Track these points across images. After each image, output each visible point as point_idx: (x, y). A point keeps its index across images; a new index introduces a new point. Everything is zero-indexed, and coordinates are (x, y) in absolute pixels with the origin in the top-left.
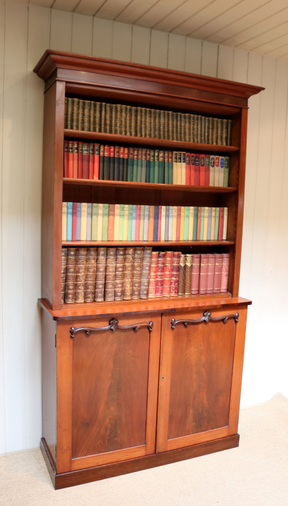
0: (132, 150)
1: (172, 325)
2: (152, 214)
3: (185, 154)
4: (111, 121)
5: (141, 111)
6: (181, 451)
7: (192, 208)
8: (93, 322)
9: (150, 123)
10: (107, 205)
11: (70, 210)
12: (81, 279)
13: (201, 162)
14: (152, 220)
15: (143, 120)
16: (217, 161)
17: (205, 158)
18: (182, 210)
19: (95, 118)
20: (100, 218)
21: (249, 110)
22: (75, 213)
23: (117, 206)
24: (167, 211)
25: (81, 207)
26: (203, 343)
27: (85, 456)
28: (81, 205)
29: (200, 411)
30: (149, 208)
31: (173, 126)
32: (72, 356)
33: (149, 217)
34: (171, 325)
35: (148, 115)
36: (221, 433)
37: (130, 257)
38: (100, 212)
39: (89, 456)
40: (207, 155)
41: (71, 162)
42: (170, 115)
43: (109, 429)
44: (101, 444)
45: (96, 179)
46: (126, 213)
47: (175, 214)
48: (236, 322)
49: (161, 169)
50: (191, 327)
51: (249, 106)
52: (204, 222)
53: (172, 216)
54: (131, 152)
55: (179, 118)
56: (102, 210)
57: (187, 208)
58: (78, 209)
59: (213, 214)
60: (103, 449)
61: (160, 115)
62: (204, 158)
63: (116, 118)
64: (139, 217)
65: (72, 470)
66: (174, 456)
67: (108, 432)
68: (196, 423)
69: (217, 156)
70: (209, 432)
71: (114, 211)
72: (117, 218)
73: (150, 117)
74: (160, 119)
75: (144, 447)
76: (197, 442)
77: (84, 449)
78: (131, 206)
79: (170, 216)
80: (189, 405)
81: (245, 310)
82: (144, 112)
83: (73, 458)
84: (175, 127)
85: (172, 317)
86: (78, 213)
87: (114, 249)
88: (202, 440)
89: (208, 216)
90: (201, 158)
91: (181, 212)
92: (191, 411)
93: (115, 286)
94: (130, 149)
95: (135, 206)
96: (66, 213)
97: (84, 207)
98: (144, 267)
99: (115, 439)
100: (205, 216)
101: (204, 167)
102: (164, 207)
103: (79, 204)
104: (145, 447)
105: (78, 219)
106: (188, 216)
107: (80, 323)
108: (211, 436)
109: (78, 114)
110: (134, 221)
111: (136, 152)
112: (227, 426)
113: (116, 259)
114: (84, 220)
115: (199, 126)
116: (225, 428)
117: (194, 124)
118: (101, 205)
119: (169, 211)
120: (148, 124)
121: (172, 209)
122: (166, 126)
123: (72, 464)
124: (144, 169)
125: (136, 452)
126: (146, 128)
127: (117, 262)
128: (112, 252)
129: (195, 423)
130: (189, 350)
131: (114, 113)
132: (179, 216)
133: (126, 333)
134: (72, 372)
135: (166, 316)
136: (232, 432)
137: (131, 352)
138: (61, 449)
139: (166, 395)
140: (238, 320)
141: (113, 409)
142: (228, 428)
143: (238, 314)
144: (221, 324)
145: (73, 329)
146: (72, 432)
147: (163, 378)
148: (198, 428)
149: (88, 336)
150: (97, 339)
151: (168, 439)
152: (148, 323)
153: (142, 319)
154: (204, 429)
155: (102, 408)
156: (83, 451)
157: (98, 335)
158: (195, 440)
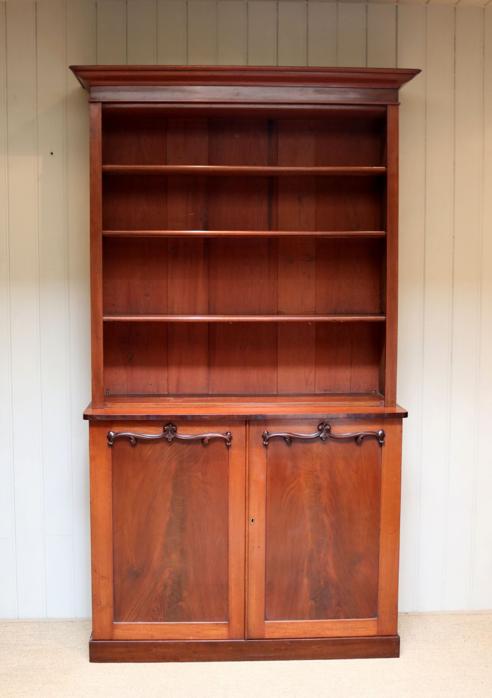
1: (264, 441)
6: (289, 643)
8: (140, 426)
21: (400, 107)
26: (321, 473)
27: (133, 622)
29: (322, 583)
32: (111, 472)
34: (263, 439)
36: (364, 627)
39: (139, 623)
43: (169, 588)
44: (157, 607)
48: (381, 445)
50: (298, 447)
51: (400, 101)
60: (161, 616)
65: (115, 639)
66: (277, 649)
67: (168, 592)
68: (315, 602)
70: (340, 622)
75: (225, 626)
76: (319, 634)
77: (131, 611)
80: (302, 570)
81: (398, 427)
83: (116, 621)
85: (263, 427)
88: (328, 633)
92: (306, 581)
99: (179, 603)
104: (228, 626)
107: (122, 426)
108: (345, 629)
112: (376, 619)
116: (371, 620)
123: (114, 630)
125: (213, 630)
129: (313, 602)
130: (296, 481)
133: (191, 446)
134: (111, 494)
135: (254, 425)
136: (387, 630)
137: (199, 475)
138: (97, 604)
139: (259, 547)
140: (384, 442)
141: (175, 557)
142: (378, 622)
143: (383, 432)
144: (352, 445)
145: (112, 434)
146: (114, 581)
147: (253, 520)
148: (321, 611)
149: (133, 446)
150: (148, 450)
151: (266, 619)
152: (223, 434)
153: (214, 428)
154: (332, 615)
155: (157, 554)
156: (130, 614)
157: (149, 446)
158: (315, 631)
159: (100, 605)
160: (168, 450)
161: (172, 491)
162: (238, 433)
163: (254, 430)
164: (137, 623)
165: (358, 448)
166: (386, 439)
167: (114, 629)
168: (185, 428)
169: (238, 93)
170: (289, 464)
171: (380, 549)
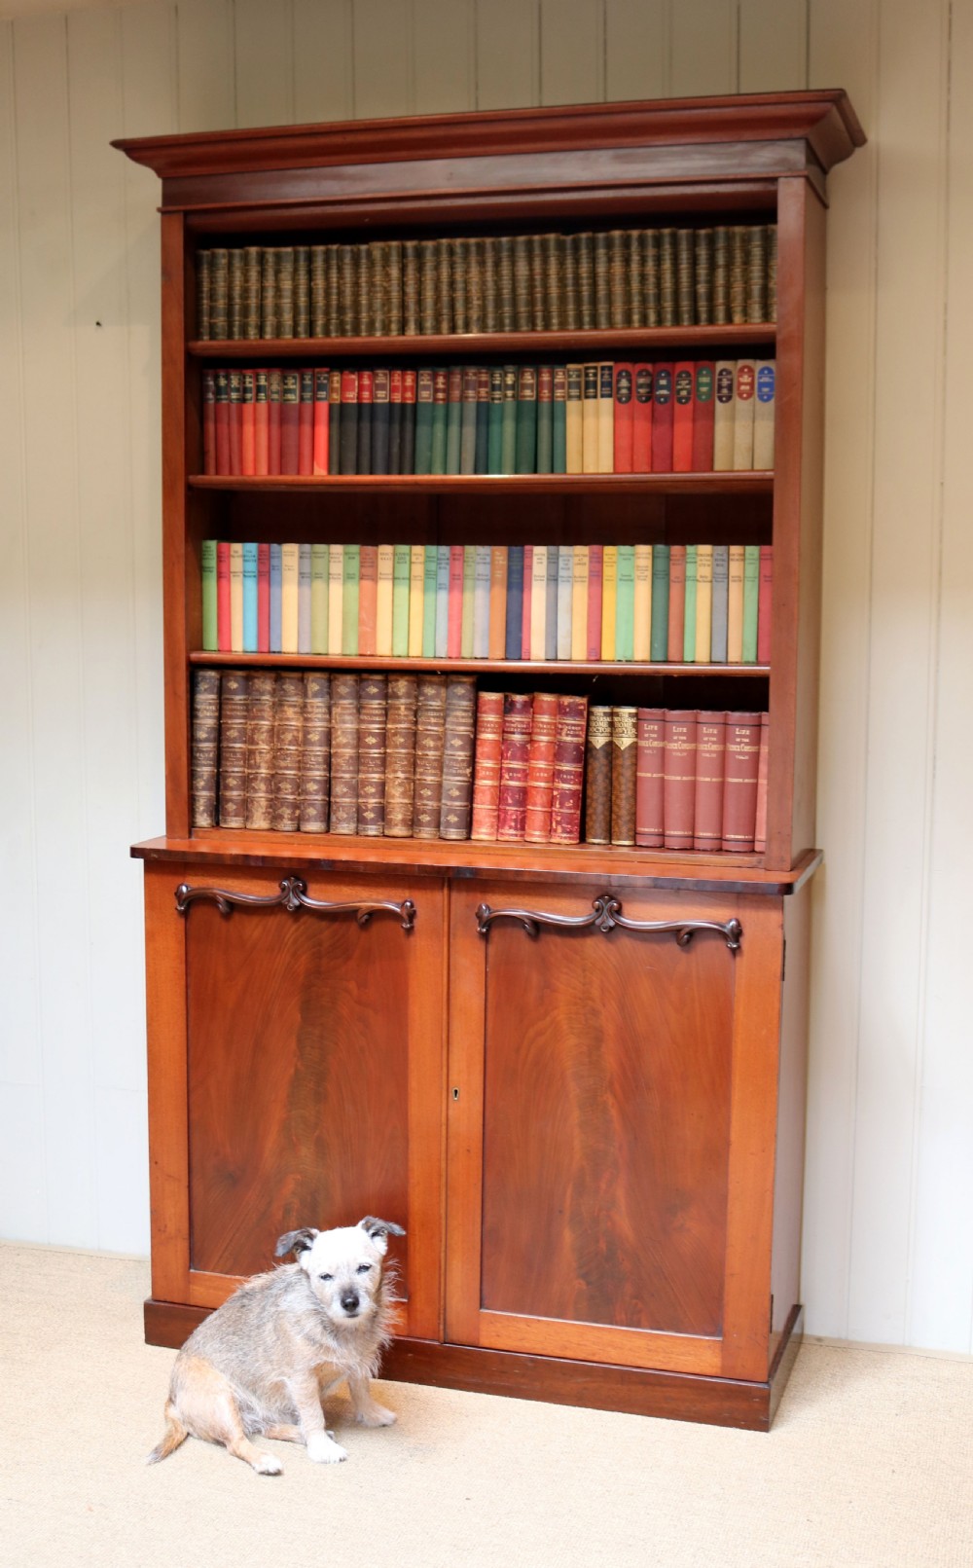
0: (429, 375)
1: (479, 924)
2: (501, 574)
3: (610, 368)
4: (356, 295)
5: (451, 252)
6: (530, 1365)
7: (644, 550)
8: (236, 877)
9: (483, 283)
10: (354, 548)
11: (252, 566)
12: (258, 761)
13: (679, 387)
14: (500, 593)
15: (459, 277)
16: (746, 379)
17: (692, 374)
18: (606, 558)
19: (310, 292)
20: (336, 589)
22: (266, 574)
23: (386, 550)
24: (553, 561)
25: (280, 557)
26: (604, 1006)
27: (226, 1273)
28: (280, 552)
29: (603, 1246)
30: (493, 556)
31: (562, 280)
33: (492, 582)
34: (478, 921)
35: (473, 259)
36: (692, 1354)
37: (402, 704)
38: (337, 568)
39: (237, 1277)
40: (701, 363)
41: (248, 429)
42: (552, 245)
43: (295, 1213)
45: (321, 473)
46: (418, 570)
47: (583, 571)
48: (735, 953)
49: (527, 426)
50: (554, 944)
52: (699, 601)
53: (571, 580)
54: (425, 381)
55: (584, 251)
56: (341, 565)
57: (625, 549)
58: (274, 562)
59: (735, 568)
61: (512, 251)
62: (688, 374)
63: (371, 284)
64: (456, 583)
65: (192, 1303)
66: (505, 1372)
68: (588, 1284)
69: (741, 363)
70: (641, 1334)
71: (374, 565)
72: (384, 587)
73: (482, 263)
74: (513, 263)
75: (402, 1307)
76: (594, 1355)
77: (223, 1253)
78: (433, 549)
79: (560, 579)
80: (561, 1212)
81: (773, 915)
82: (459, 250)
83: (194, 1269)
84: (570, 282)
85: (479, 895)
86: (274, 574)
87: (350, 679)
88: (614, 1355)
89: (713, 577)
90: (679, 376)
91: (605, 565)
92: (568, 1237)
93: (357, 790)
94: (421, 372)
95: (444, 550)
96: (241, 575)
97: (290, 554)
98: (449, 737)
100: (698, 578)
101: (690, 405)
102: (540, 552)
103: (275, 547)
104: (408, 1308)
105: (274, 590)
106: (628, 579)
107: (204, 875)
108: (649, 1350)
109: (262, 289)
110: (443, 596)
111: (441, 380)
112: (720, 1339)
113: (359, 709)
114: (289, 594)
115: (667, 265)
116: (709, 1341)
117: (643, 261)
118: (337, 549)
119: (557, 563)
120: (474, 289)
121: (570, 556)
122: (538, 283)
123: (190, 1285)
124: (470, 431)
126: (467, 301)
127: (362, 717)
128: (345, 685)
129: (584, 1284)
130: (548, 1019)
131: (363, 270)
132: (596, 577)
133: (336, 925)
134: (184, 1012)
135: (459, 890)
136: (743, 1366)
137: (352, 986)
138: (159, 1230)
139: (468, 1151)
140: (739, 947)
141: (306, 1151)
142: (724, 1348)
143: (739, 924)
144: (672, 947)
145: (184, 889)
146: (189, 1187)
147: (456, 1091)
148: (601, 1306)
149: (227, 916)
150: (254, 929)
151: (481, 1306)
152: (397, 905)
153: (380, 890)
154: (623, 1316)
155: (271, 1142)
156: (221, 1257)
157: (255, 920)
158: (585, 1345)
159: (164, 1231)
160: (291, 932)
161: (299, 1016)
162: (428, 904)
163: (460, 899)
164: (233, 1277)
165: (684, 955)
166: (745, 941)
167: (189, 1282)
168: (323, 886)
169: (451, 174)
170: (535, 978)
171: (730, 1187)
